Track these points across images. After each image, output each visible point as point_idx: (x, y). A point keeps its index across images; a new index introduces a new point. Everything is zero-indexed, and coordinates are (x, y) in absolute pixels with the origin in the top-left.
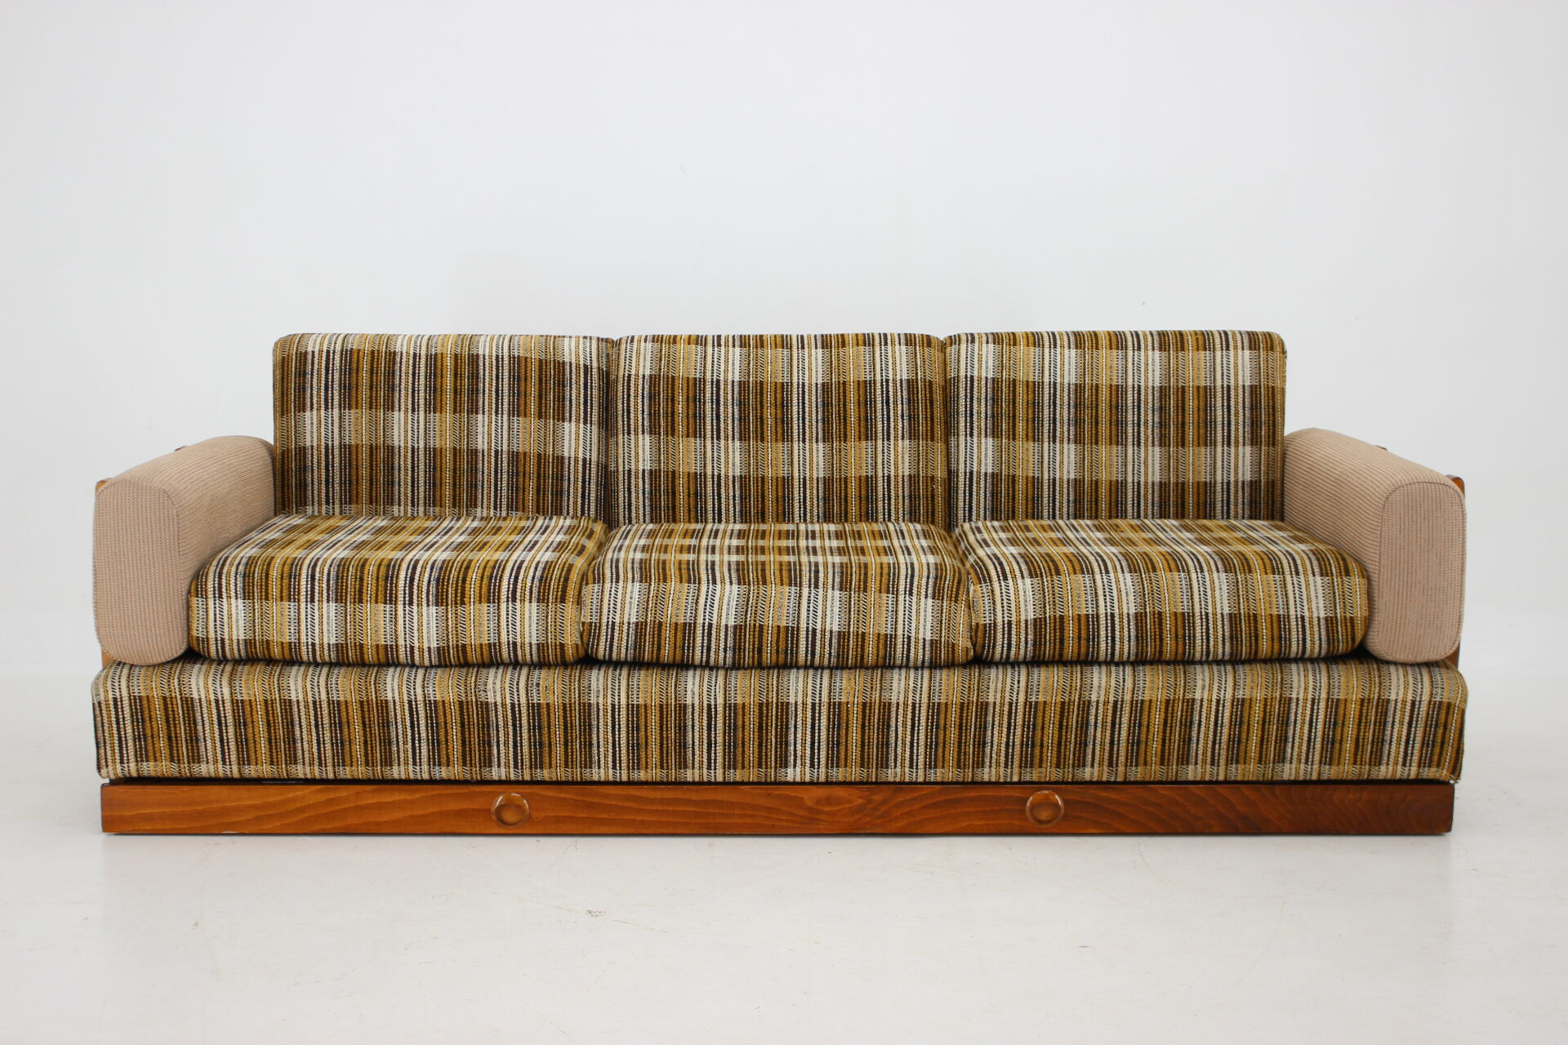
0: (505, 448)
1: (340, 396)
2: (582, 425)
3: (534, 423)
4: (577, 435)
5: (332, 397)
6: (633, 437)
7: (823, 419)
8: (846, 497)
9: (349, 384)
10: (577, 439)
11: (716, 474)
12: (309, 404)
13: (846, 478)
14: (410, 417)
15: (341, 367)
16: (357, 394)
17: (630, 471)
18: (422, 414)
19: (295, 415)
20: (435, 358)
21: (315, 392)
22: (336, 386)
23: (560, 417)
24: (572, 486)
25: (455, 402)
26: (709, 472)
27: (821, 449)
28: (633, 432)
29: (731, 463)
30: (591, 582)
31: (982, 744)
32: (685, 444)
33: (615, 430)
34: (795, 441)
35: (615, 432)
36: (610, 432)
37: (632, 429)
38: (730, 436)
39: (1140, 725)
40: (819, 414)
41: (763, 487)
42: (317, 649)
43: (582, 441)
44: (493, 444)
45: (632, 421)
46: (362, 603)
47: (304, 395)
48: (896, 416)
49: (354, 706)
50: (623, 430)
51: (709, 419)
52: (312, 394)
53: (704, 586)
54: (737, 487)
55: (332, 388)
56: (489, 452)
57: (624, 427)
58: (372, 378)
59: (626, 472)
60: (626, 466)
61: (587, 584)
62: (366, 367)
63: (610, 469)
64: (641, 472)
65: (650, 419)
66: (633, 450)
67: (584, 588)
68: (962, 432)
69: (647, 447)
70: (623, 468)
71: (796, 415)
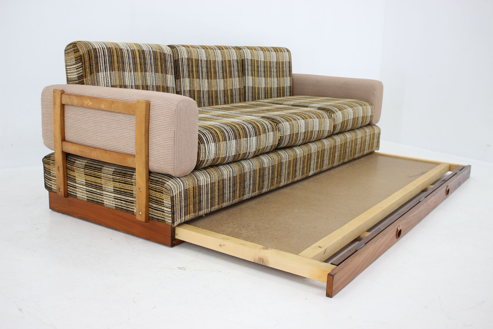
1: (109, 66)
2: (171, 76)
3: (160, 75)
4: (170, 78)
5: (107, 66)
6: (185, 79)
7: (222, 72)
8: (228, 95)
9: (111, 61)
11: (203, 90)
13: (228, 90)
14: (130, 74)
15: (108, 54)
16: (114, 65)
17: (185, 90)
18: (132, 72)
19: (96, 74)
20: (133, 51)
21: (101, 65)
22: (108, 62)
23: (166, 73)
25: (141, 68)
26: (201, 90)
27: (222, 81)
28: (185, 77)
29: (205, 86)
30: (279, 123)
31: (335, 157)
32: (196, 81)
33: (179, 77)
34: (218, 79)
35: (179, 78)
36: (176, 78)
37: (185, 76)
38: (205, 79)
39: (352, 147)
40: (222, 70)
41: (212, 94)
42: (230, 158)
43: (172, 81)
44: (152, 83)
45: (184, 73)
46: (241, 138)
47: (98, 66)
48: (235, 70)
49: (238, 177)
50: (182, 77)
51: (200, 72)
52: (100, 65)
53: (298, 121)
54: (207, 94)
55: (106, 63)
56: (151, 86)
57: (182, 76)
58: (117, 59)
59: (184, 91)
60: (184, 89)
61: (278, 124)
62: (115, 54)
63: (177, 90)
64: (187, 91)
65: (188, 73)
66: (185, 83)
67: (277, 125)
68: (247, 75)
69: (188, 82)
70: (183, 90)
71: (217, 70)
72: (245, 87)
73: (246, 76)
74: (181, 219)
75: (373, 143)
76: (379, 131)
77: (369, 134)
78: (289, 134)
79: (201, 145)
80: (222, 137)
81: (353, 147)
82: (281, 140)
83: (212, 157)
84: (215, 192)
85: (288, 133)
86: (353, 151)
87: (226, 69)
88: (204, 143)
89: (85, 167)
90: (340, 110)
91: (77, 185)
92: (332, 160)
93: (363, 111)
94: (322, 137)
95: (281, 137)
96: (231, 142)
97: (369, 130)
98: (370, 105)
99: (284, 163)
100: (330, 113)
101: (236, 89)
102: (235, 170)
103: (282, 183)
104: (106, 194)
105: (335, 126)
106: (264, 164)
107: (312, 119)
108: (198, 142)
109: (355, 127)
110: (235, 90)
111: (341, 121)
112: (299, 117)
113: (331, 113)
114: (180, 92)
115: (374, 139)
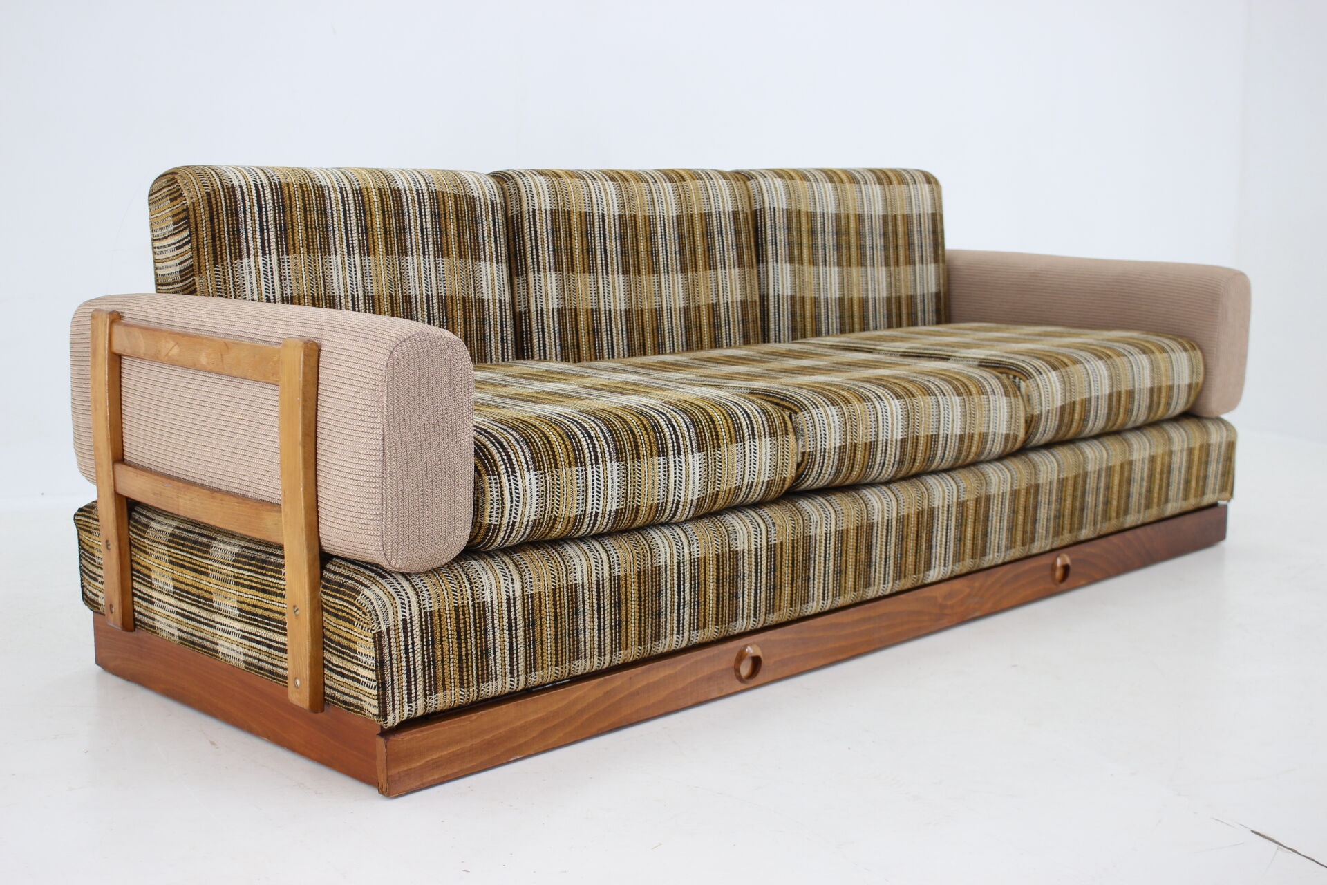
0: (435, 293)
1: (277, 238)
2: (495, 265)
3: (455, 262)
4: (492, 274)
5: (269, 239)
6: (542, 275)
7: (680, 250)
8: (700, 324)
9: (285, 224)
10: (493, 280)
11: (607, 309)
12: (245, 249)
13: (699, 307)
14: (347, 262)
15: (274, 203)
16: (293, 236)
17: (542, 310)
18: (357, 256)
19: (232, 263)
20: (361, 193)
21: (250, 235)
22: (271, 227)
23: (477, 257)
24: (492, 330)
25: (386, 243)
26: (603, 309)
27: (680, 280)
28: (542, 270)
29: (617, 297)
30: (797, 410)
31: (1035, 521)
32: (582, 280)
33: (522, 268)
34: (662, 275)
35: (522, 271)
36: (514, 271)
37: (541, 267)
38: (616, 273)
39: (1108, 487)
40: (677, 247)
41: (642, 319)
42: (599, 519)
43: (496, 281)
44: (424, 289)
45: (541, 258)
46: (640, 458)
47: (239, 238)
48: (728, 246)
49: (632, 579)
50: (534, 268)
51: (598, 253)
52: (247, 237)
53: (876, 403)
54: (624, 321)
55: (268, 229)
56: (421, 298)
57: (533, 265)
58: (305, 216)
59: (539, 312)
60: (539, 306)
61: (796, 413)
62: (299, 204)
63: (518, 310)
64: (551, 310)
65: (554, 255)
66: (543, 288)
67: (793, 417)
68: (770, 260)
69: (554, 285)
70: (537, 308)
71: (660, 245)
72: (764, 298)
73: (767, 262)
74: (413, 704)
75: (1205, 477)
76: (1227, 436)
77: (1186, 446)
78: (838, 445)
79: (486, 477)
80: (566, 454)
81: (1116, 489)
82: (805, 463)
83: (527, 514)
84: (541, 625)
85: (835, 440)
86: (1115, 503)
87: (694, 242)
88: (497, 470)
89: (169, 541)
90: (1055, 368)
91: (155, 594)
92: (1024, 532)
93: (1153, 371)
94: (979, 454)
95: (803, 454)
96: (601, 470)
97: (1184, 434)
98: (1186, 350)
99: (818, 539)
100: (1015, 377)
101: (730, 305)
102: (618, 557)
103: (815, 603)
104: (222, 622)
105: (1031, 421)
106: (736, 540)
107: (933, 397)
108: (476, 468)
109: (1124, 424)
110: (728, 307)
111: (1059, 403)
112: (880, 391)
113: (1017, 379)
114: (525, 316)
115: (1207, 463)
